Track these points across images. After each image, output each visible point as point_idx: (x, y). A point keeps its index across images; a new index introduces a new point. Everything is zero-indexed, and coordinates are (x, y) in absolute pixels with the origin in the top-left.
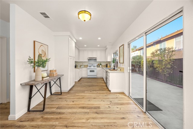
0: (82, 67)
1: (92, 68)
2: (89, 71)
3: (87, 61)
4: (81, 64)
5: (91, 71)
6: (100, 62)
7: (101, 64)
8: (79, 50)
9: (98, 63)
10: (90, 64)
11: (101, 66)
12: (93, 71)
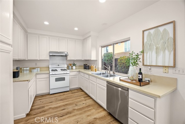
0: (35, 71)
1: (59, 72)
2: (53, 79)
3: (48, 58)
4: (33, 65)
5: (57, 80)
6: (74, 61)
7: (74, 65)
8: (26, 34)
9: (68, 63)
10: (53, 64)
11: (74, 67)
12: (63, 79)
